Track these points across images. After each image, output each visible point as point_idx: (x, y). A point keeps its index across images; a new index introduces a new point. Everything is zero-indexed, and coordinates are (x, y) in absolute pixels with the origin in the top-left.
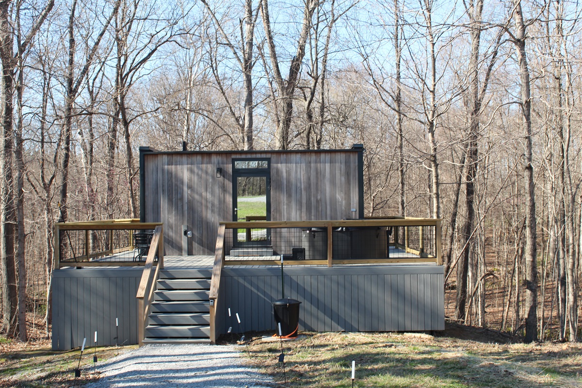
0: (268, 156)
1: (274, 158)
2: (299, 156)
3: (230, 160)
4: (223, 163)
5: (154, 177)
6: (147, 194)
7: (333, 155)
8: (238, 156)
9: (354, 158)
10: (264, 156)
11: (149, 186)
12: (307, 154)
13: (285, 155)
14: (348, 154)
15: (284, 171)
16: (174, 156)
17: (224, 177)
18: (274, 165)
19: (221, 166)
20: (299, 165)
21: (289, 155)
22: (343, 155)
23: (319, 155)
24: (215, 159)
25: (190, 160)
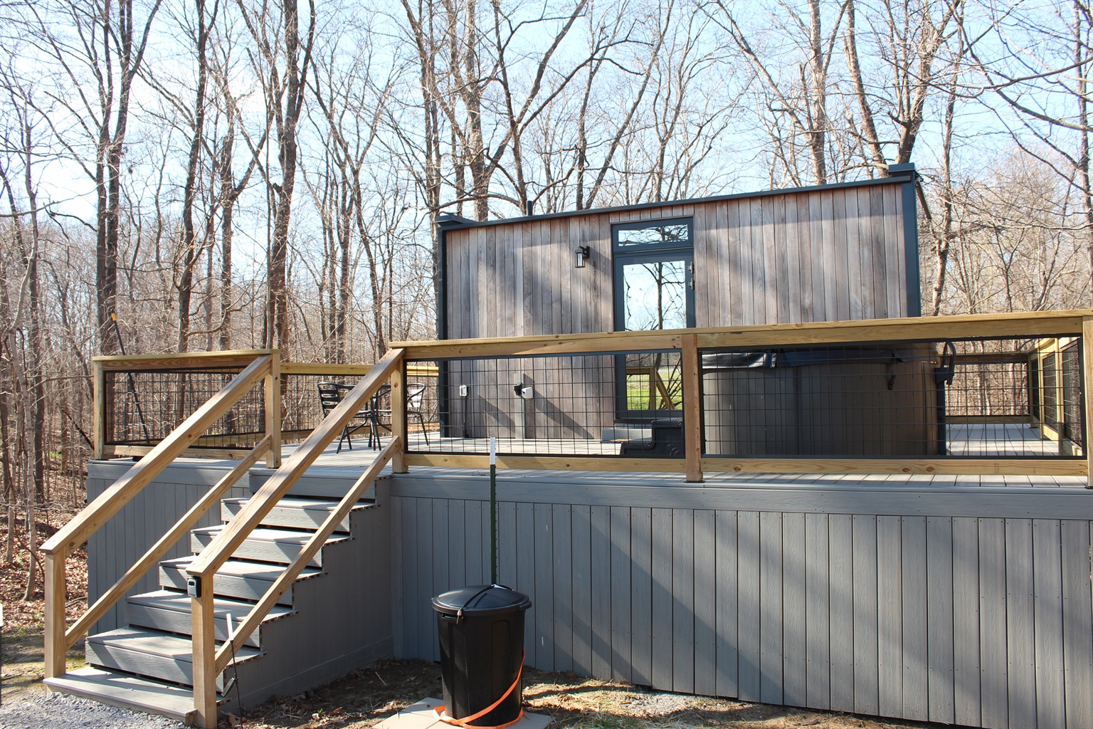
0: (688, 212)
1: (700, 215)
2: (756, 205)
3: (607, 228)
4: (593, 238)
5: (463, 275)
6: (450, 310)
7: (839, 197)
8: (624, 218)
9: (892, 198)
10: (678, 213)
11: (455, 296)
12: (776, 200)
13: (725, 207)
14: (877, 191)
15: (724, 243)
16: (498, 229)
17: (595, 265)
18: (700, 234)
19: (590, 244)
20: (757, 229)
21: (735, 206)
22: (864, 196)
23: (804, 198)
24: (576, 228)
25: (528, 237)
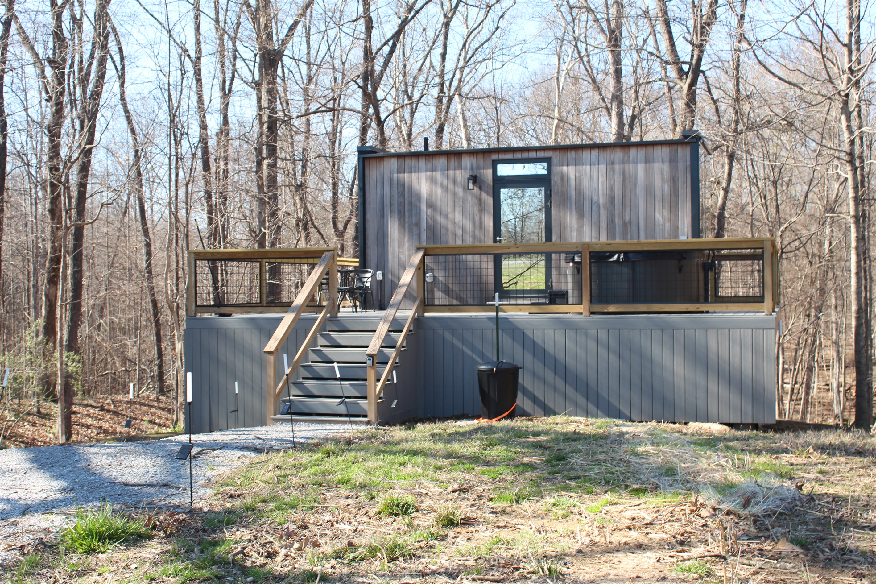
0: (548, 154)
1: (556, 156)
2: (595, 153)
3: (489, 163)
4: (479, 168)
5: (379, 191)
6: (368, 216)
7: (650, 149)
8: (502, 156)
9: (684, 153)
10: (540, 154)
11: (372, 206)
12: (608, 150)
13: (573, 152)
14: (674, 147)
15: (572, 177)
16: (406, 159)
17: (480, 188)
18: (556, 169)
19: (476, 173)
20: (595, 168)
21: (580, 153)
22: (666, 150)
23: (626, 150)
24: (466, 161)
25: (430, 165)
